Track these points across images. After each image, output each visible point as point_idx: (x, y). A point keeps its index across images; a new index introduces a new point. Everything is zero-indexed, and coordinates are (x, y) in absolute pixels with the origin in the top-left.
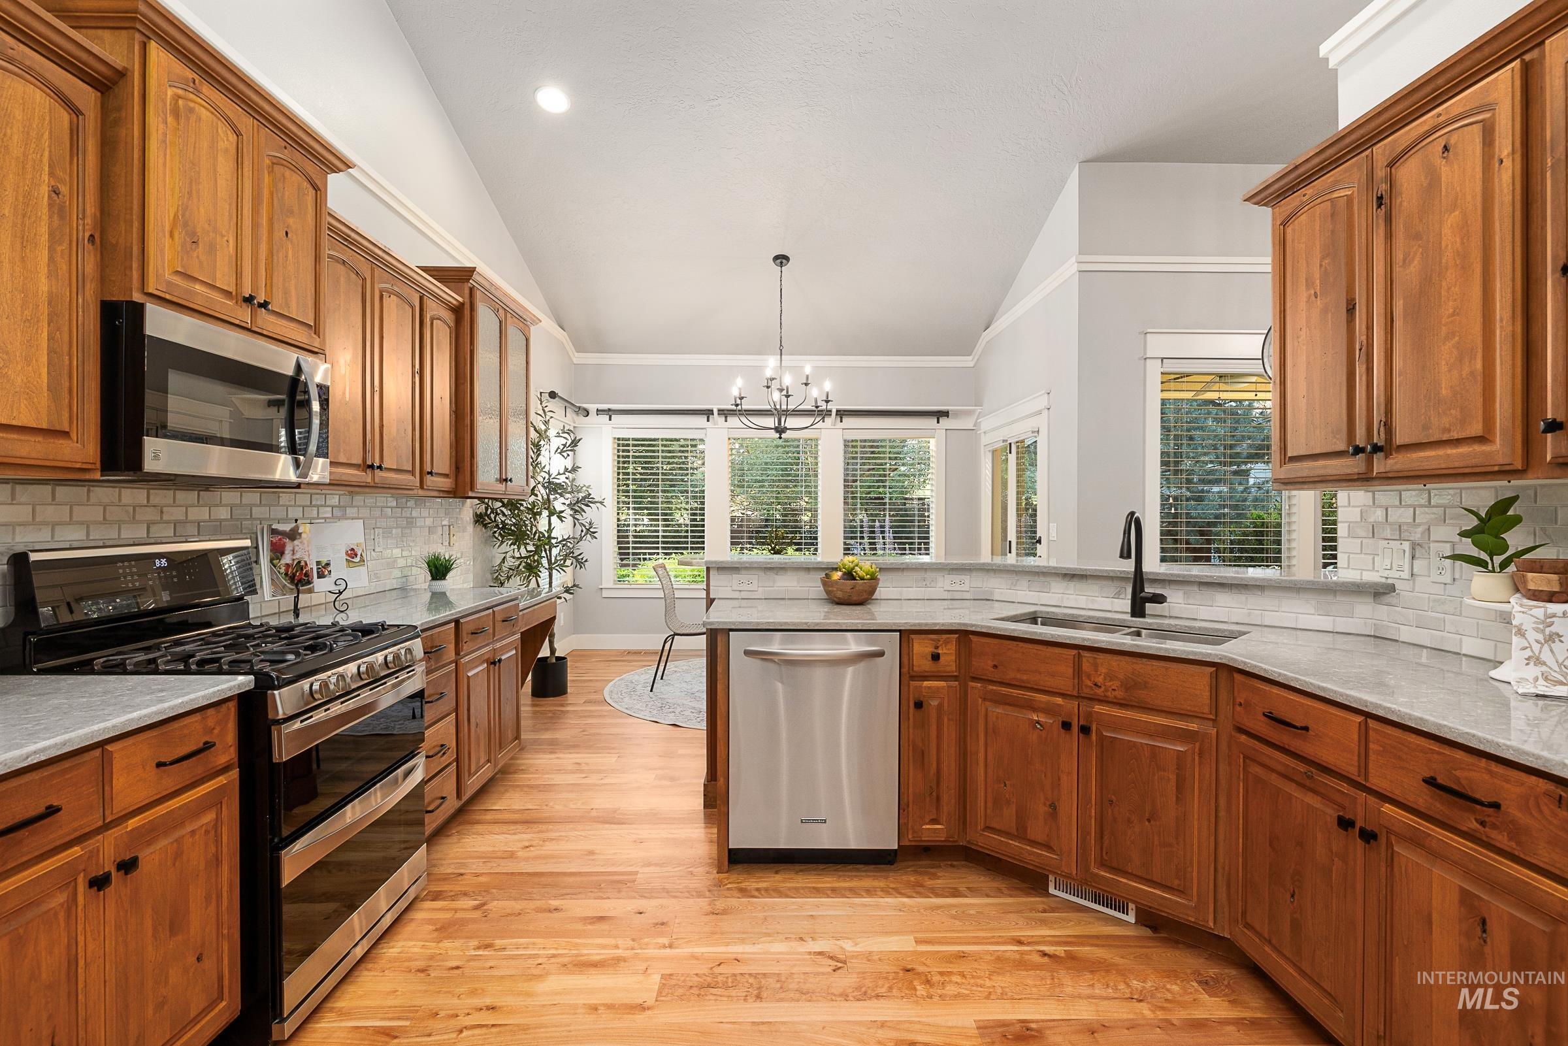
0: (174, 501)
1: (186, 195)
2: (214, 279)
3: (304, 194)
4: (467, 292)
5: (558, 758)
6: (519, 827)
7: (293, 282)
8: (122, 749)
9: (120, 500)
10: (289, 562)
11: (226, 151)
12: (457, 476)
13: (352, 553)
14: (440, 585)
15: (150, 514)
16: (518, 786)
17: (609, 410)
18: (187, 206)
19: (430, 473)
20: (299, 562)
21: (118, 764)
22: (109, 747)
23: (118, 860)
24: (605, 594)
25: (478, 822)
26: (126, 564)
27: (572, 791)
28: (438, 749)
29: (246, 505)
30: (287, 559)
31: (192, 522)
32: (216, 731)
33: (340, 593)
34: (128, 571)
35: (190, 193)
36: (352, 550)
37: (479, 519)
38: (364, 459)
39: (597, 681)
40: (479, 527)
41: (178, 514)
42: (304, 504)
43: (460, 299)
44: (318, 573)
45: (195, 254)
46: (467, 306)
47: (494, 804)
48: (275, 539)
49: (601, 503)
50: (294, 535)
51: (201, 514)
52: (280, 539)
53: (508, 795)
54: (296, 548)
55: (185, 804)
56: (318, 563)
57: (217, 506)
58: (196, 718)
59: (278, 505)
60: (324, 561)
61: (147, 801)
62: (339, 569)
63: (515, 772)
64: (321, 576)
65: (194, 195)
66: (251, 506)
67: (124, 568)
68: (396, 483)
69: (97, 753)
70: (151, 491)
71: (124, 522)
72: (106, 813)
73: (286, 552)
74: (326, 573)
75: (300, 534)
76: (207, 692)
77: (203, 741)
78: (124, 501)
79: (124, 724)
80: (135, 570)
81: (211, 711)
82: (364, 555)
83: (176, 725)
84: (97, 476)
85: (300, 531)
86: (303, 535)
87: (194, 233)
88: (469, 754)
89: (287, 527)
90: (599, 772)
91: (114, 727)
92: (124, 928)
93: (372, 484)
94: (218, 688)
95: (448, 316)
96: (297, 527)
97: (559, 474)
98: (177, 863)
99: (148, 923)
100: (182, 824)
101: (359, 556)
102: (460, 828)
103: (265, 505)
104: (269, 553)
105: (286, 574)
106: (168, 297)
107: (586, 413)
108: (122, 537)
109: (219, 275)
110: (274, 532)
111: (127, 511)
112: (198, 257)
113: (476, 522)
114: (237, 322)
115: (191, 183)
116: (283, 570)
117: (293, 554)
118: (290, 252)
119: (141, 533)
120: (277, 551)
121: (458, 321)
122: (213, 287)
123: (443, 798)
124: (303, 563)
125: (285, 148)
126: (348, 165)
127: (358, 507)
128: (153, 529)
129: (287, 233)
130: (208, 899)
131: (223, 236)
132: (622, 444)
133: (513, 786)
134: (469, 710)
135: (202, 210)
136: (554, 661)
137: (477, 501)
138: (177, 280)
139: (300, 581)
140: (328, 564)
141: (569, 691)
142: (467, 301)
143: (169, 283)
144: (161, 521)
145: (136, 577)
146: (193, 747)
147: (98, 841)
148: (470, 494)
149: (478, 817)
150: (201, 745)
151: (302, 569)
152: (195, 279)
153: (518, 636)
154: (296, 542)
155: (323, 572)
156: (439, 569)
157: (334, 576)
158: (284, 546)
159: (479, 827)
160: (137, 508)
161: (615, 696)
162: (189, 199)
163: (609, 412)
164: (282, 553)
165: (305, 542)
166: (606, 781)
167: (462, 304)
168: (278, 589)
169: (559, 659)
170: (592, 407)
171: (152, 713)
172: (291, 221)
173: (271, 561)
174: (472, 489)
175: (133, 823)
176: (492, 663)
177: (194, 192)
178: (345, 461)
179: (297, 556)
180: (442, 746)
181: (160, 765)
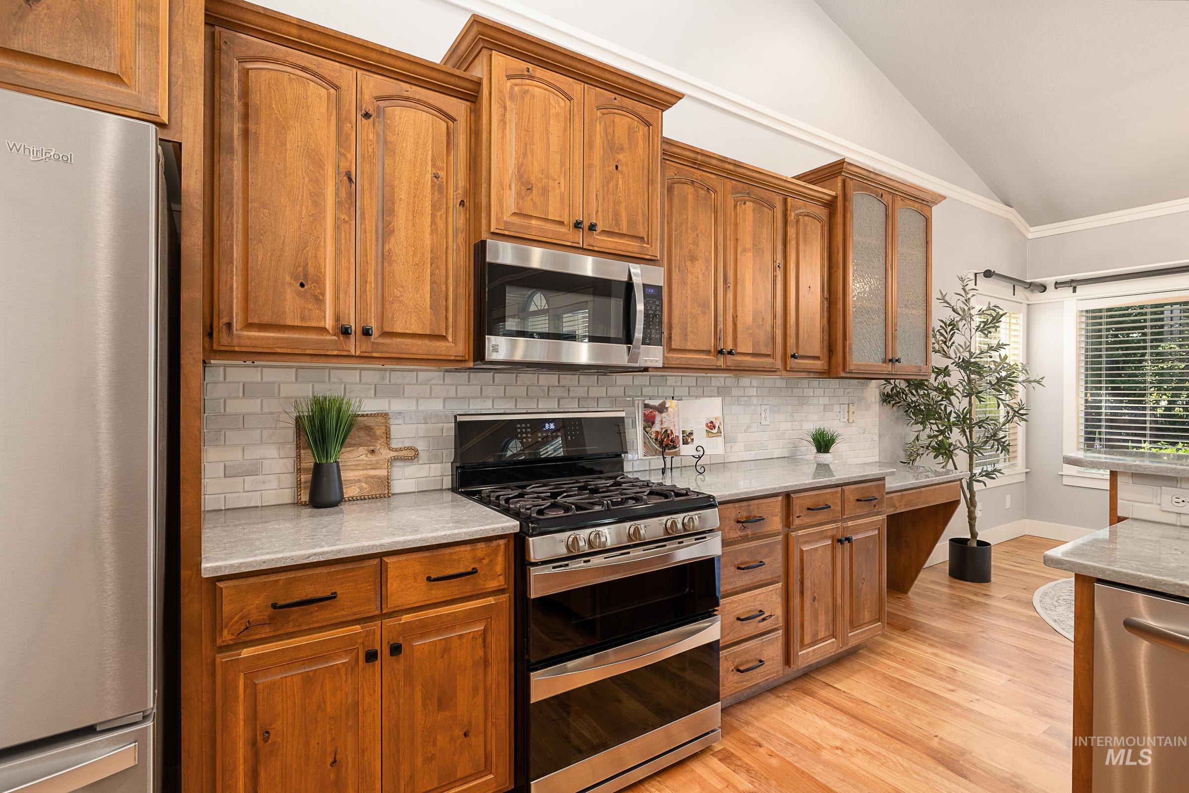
0: (579, 383)
1: (522, 156)
2: (547, 213)
3: (635, 132)
4: (840, 184)
5: (935, 654)
6: (845, 718)
7: (623, 205)
8: (396, 562)
9: (538, 382)
10: (659, 430)
11: (558, 114)
12: (830, 359)
13: (711, 425)
14: (826, 458)
15: (561, 392)
16: (874, 671)
17: (1072, 281)
18: (522, 164)
19: (793, 356)
20: (666, 431)
21: (392, 573)
22: (385, 559)
23: (392, 643)
24: (1066, 481)
25: (811, 694)
26: (523, 425)
27: (926, 702)
28: (757, 613)
29: (637, 386)
30: (657, 427)
31: (593, 398)
32: (485, 562)
33: (700, 458)
34: (524, 430)
35: (525, 155)
36: (712, 422)
37: (886, 398)
38: (715, 346)
39: (1035, 576)
40: (887, 407)
41: (581, 392)
42: (690, 385)
43: (833, 193)
44: (683, 440)
45: (530, 198)
46: (840, 199)
47: (839, 681)
48: (648, 412)
49: (1038, 382)
50: (662, 409)
51: (601, 392)
52: (651, 412)
53: (857, 677)
54: (664, 420)
55: (453, 613)
56: (683, 432)
57: (612, 386)
58: (468, 548)
59: (666, 385)
60: (688, 430)
61: (419, 604)
62: (700, 438)
63: (880, 654)
64: (685, 442)
65: (529, 154)
66: (642, 387)
67: (521, 428)
68: (753, 365)
69: (376, 561)
70: (561, 376)
71: (542, 397)
72: (383, 606)
73: (656, 422)
74: (689, 440)
75: (667, 408)
76: (469, 530)
77: (472, 567)
78: (541, 383)
79: (390, 544)
80: (529, 430)
81: (481, 545)
82: (721, 427)
83: (447, 551)
84: (471, 365)
85: (667, 406)
86: (669, 409)
87: (529, 182)
88: (802, 625)
89: (656, 403)
90: (972, 690)
91: (381, 545)
92: (396, 693)
93: (723, 367)
94: (482, 528)
95: (822, 212)
96: (664, 403)
97: (982, 352)
98: (445, 656)
99: (418, 695)
100: (452, 628)
101: (717, 428)
102: (794, 693)
103: (654, 386)
104: (643, 422)
105: (656, 439)
106: (506, 233)
107: (1043, 288)
108: (540, 407)
109: (551, 210)
110: (646, 406)
111: (543, 390)
112: (532, 200)
113: (884, 401)
114: (569, 244)
115: (526, 145)
116: (653, 436)
117: (662, 424)
118: (620, 182)
119: (554, 405)
120: (649, 421)
121: (831, 216)
122: (546, 220)
123: (761, 661)
124: (669, 432)
125: (615, 99)
126: (678, 97)
127: (744, 387)
128: (562, 402)
129: (617, 167)
130: (475, 691)
131: (554, 180)
132: (1094, 315)
133: (868, 668)
134: (802, 583)
135: (536, 164)
136: (975, 545)
137: (883, 382)
138: (516, 220)
139: (667, 445)
140: (691, 434)
141: (993, 579)
142: (840, 193)
143: (506, 223)
144: (569, 397)
145: (529, 435)
146: (462, 570)
147: (376, 625)
148: (843, 375)
149: (814, 688)
150: (470, 569)
151: (669, 437)
152: (531, 217)
153: (885, 516)
154: (664, 415)
155: (687, 440)
156: (823, 443)
157: (696, 443)
158: (654, 417)
159: (809, 700)
160: (550, 388)
161: (1048, 600)
162: (524, 158)
163: (1073, 284)
164: (653, 423)
165: (671, 414)
166: (974, 706)
167: (836, 197)
168: (649, 451)
169: (982, 544)
170: (1050, 280)
171: (416, 540)
172: (621, 156)
173: (644, 428)
174: (844, 370)
175: (406, 618)
176: (840, 541)
177: (529, 152)
178: (693, 348)
179: (665, 426)
180: (761, 611)
181: (429, 579)
